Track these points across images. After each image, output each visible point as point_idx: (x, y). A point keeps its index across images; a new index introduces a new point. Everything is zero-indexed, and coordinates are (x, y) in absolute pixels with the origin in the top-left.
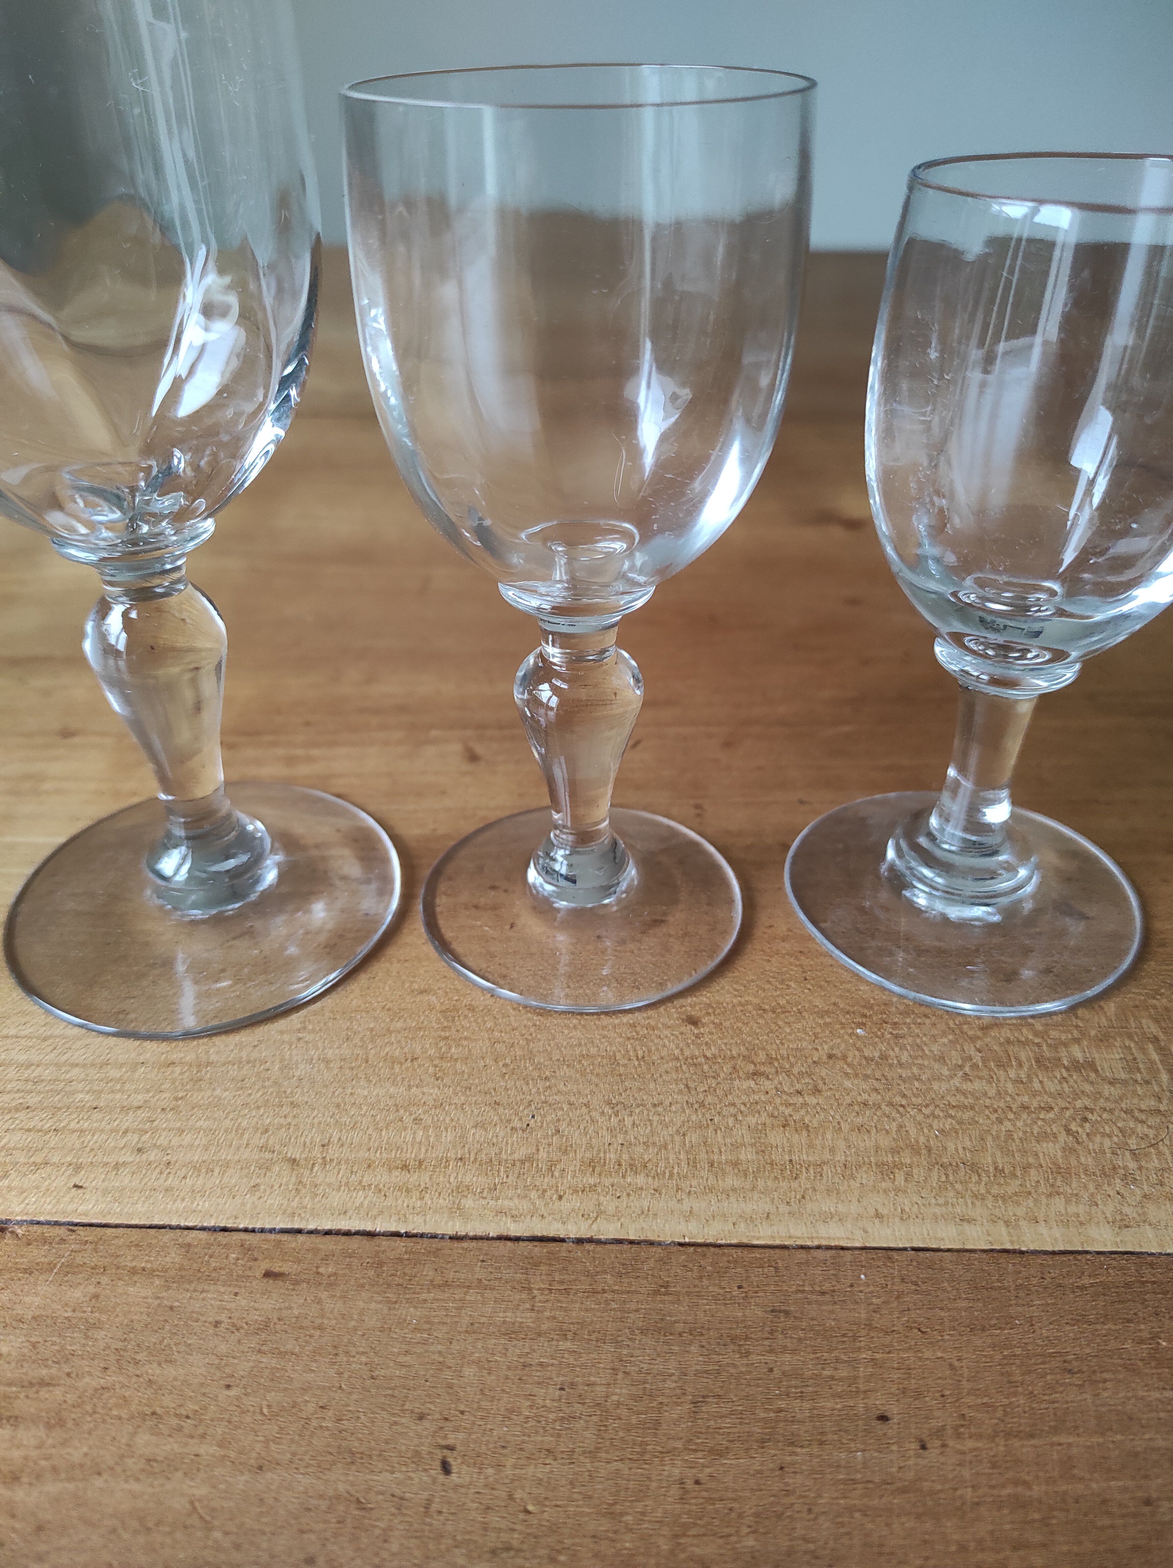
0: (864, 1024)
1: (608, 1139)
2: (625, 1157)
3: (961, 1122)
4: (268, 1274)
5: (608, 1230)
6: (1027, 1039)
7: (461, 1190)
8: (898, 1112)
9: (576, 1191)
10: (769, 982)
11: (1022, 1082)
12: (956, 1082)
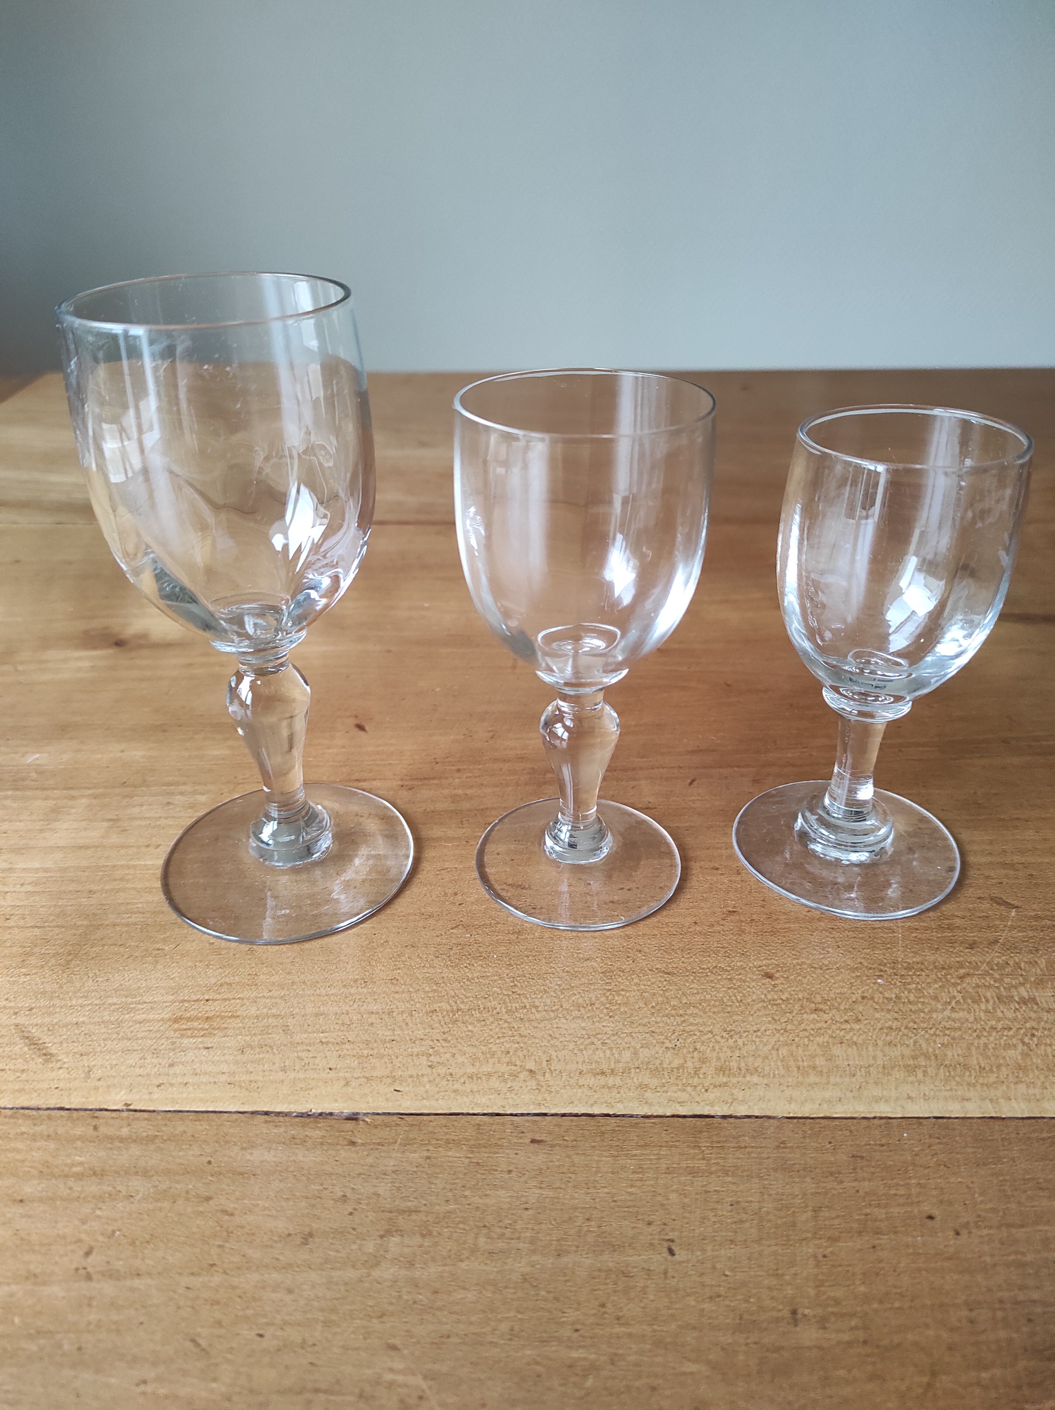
0: (881, 976)
1: (729, 1054)
2: (743, 1064)
3: (954, 1039)
4: (533, 1141)
5: (742, 1110)
6: (990, 984)
7: (643, 1087)
8: (913, 1033)
9: (715, 1086)
10: (815, 950)
11: (990, 1012)
12: (947, 1013)
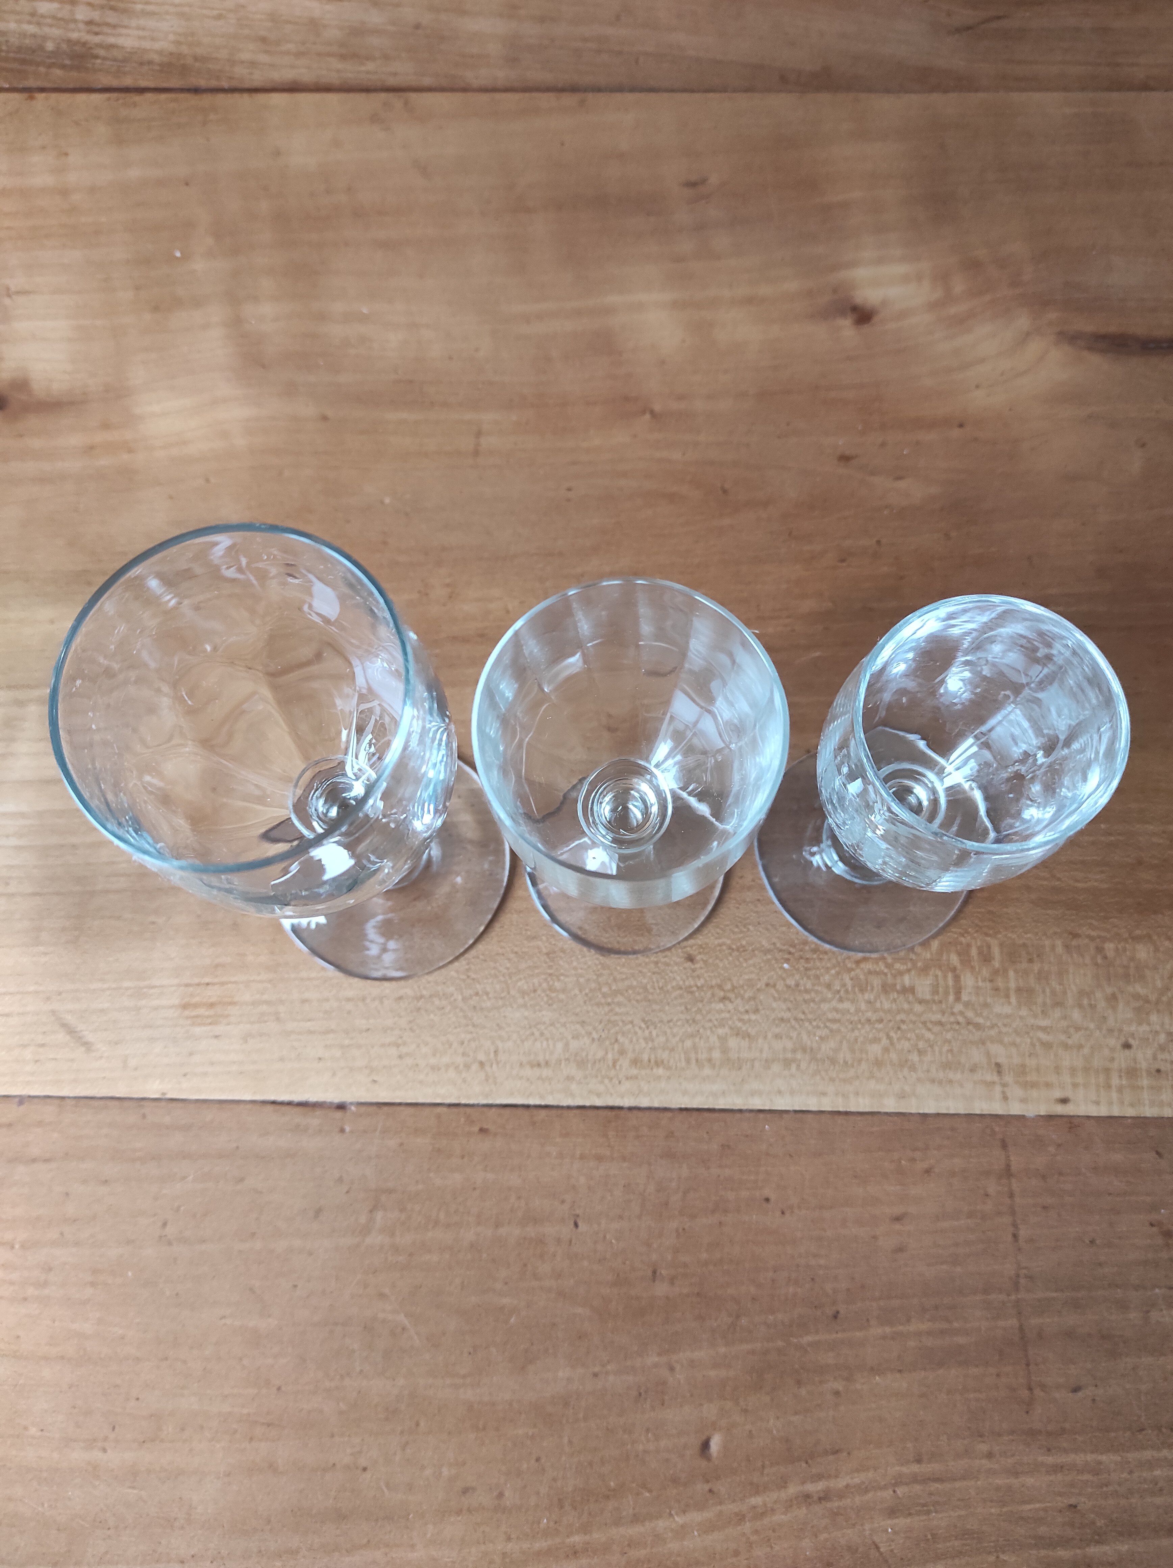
0: (788, 959)
1: (643, 1044)
2: (653, 1057)
3: (831, 1031)
4: (482, 1130)
6: (881, 970)
7: (570, 1078)
8: (799, 1024)
9: (627, 1078)
11: (871, 1002)
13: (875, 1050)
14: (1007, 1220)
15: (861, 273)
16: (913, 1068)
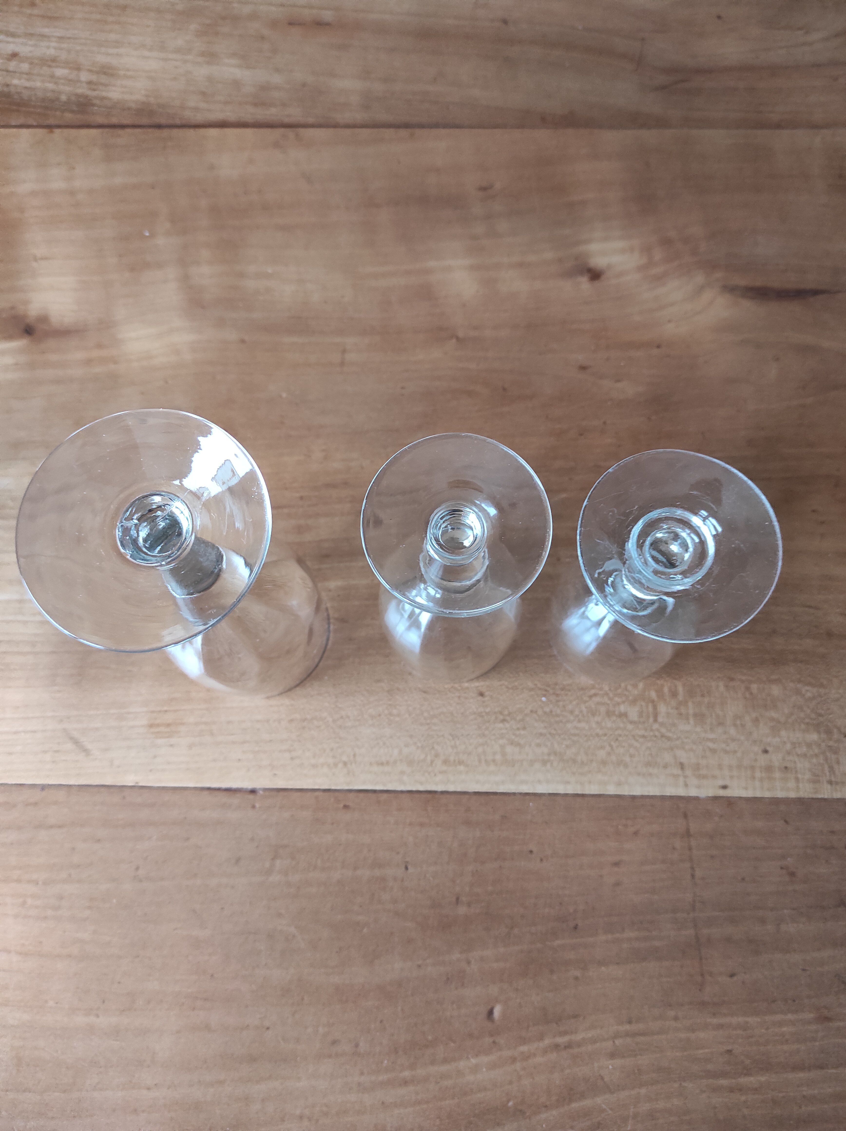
0: (545, 695)
1: (451, 750)
2: (457, 758)
3: (573, 741)
4: (344, 807)
6: (605, 702)
8: (552, 737)
9: (440, 773)
11: (599, 723)
12: (575, 723)
13: (602, 754)
14: (688, 865)
15: (594, 247)
16: (626, 766)
